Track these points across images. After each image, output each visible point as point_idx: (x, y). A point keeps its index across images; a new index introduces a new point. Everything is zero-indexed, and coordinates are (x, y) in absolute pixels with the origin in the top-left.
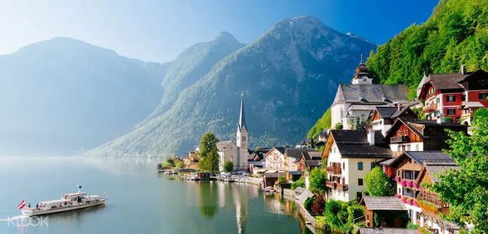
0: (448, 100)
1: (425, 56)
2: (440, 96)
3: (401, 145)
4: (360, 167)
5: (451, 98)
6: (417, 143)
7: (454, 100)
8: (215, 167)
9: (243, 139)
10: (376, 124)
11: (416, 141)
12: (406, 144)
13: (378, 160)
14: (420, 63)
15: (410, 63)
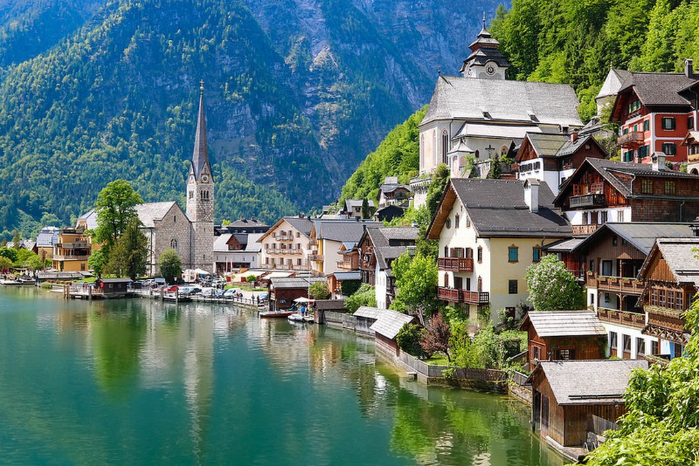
0: (664, 127)
1: (609, 31)
2: (651, 117)
3: (589, 211)
4: (513, 256)
5: (668, 123)
6: (619, 209)
7: (674, 127)
8: (136, 266)
9: (204, 196)
10: (528, 168)
11: (618, 204)
12: (600, 211)
13: (547, 242)
14: (600, 44)
15: (579, 41)
